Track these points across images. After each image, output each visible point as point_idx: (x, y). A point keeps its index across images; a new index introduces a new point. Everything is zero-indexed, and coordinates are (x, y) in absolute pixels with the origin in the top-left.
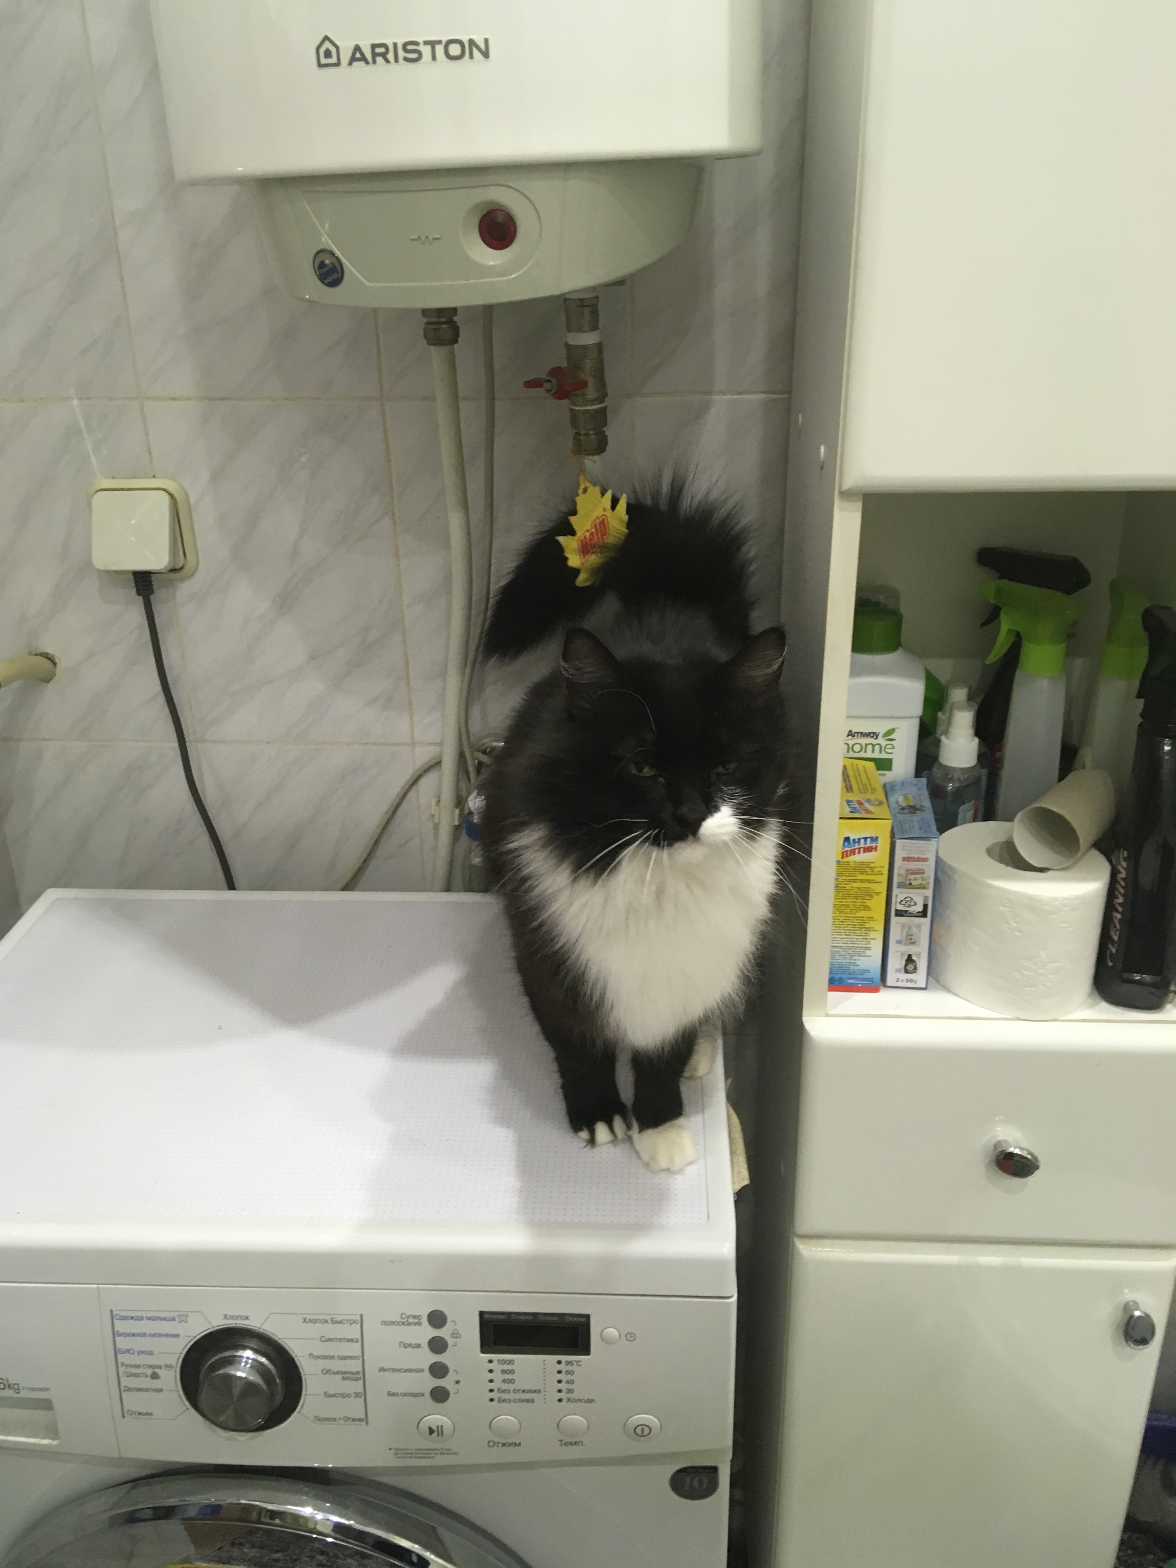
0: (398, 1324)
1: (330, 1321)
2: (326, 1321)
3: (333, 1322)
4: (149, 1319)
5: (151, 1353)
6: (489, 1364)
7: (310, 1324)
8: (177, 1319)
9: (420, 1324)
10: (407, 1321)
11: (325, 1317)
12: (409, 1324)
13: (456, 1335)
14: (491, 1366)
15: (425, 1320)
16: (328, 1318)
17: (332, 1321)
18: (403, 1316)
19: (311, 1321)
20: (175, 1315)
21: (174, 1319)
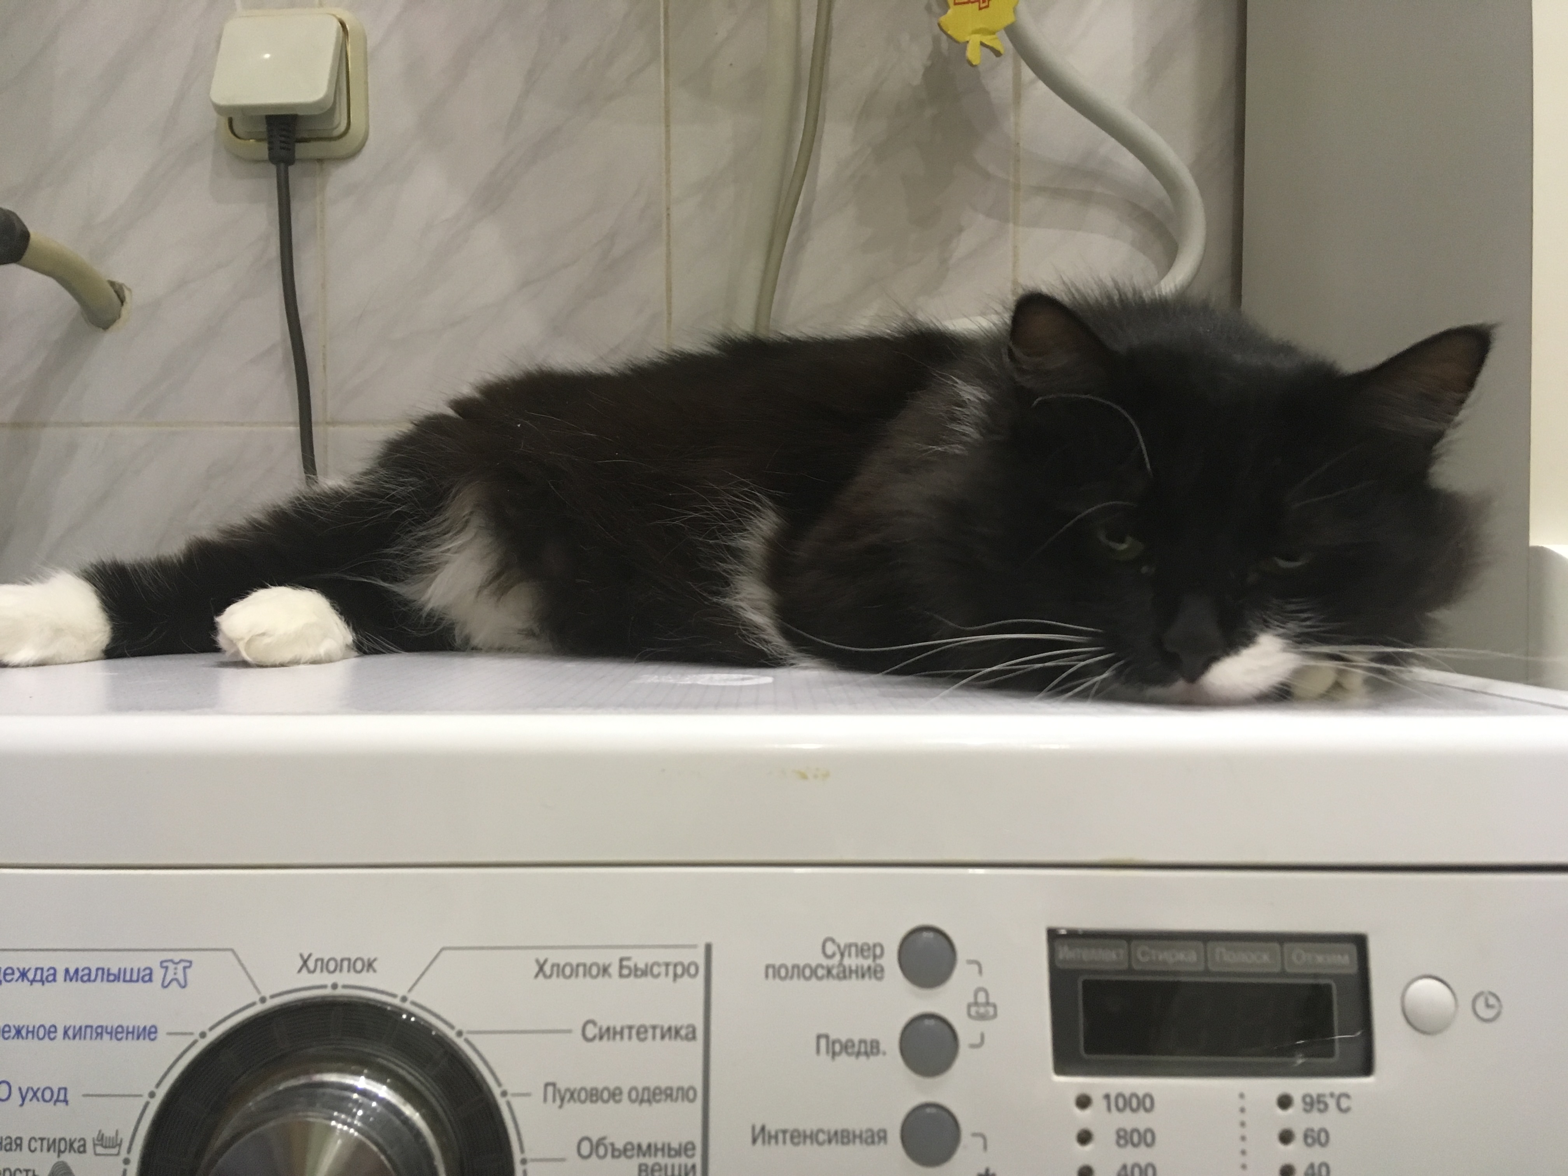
0: (814, 972)
1: (614, 970)
2: (605, 970)
3: (625, 972)
4: (72, 976)
5: (60, 1097)
6: (1077, 1111)
7: (557, 982)
8: (158, 974)
9: (876, 973)
10: (841, 964)
11: (602, 957)
12: (845, 974)
13: (982, 1010)
14: (1085, 1118)
15: (890, 961)
16: (612, 958)
17: (621, 967)
18: (830, 948)
19: (559, 970)
20: (153, 961)
21: (147, 976)
